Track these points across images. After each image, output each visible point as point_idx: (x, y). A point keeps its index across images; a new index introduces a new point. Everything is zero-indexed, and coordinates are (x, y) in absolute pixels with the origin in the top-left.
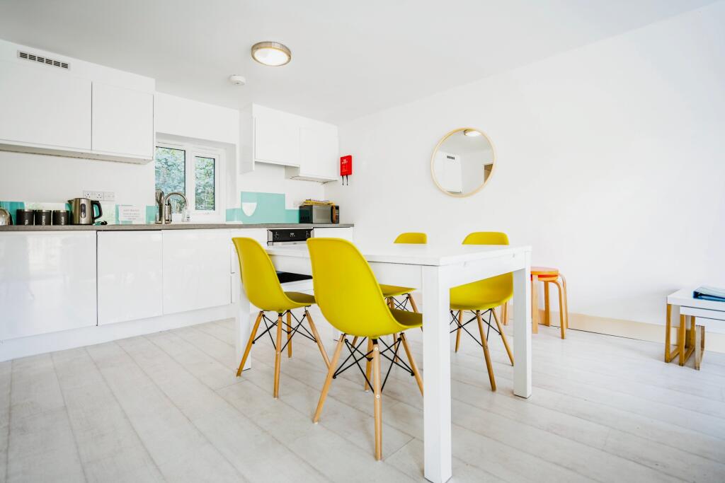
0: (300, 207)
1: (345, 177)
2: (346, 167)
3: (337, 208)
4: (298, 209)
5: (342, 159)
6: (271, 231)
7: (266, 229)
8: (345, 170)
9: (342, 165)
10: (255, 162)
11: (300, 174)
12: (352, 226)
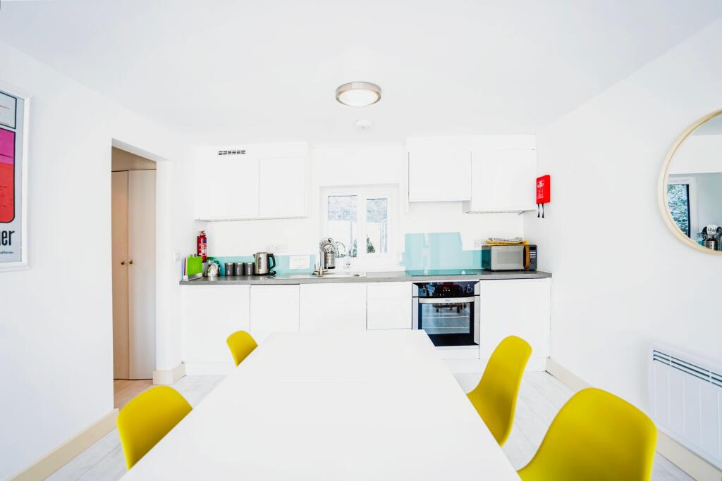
0: (483, 247)
1: (541, 205)
2: (544, 191)
3: (534, 248)
4: (480, 249)
5: (538, 180)
6: (416, 284)
7: (411, 283)
8: (541, 197)
9: (538, 189)
10: (410, 203)
11: (473, 209)
12: (550, 275)
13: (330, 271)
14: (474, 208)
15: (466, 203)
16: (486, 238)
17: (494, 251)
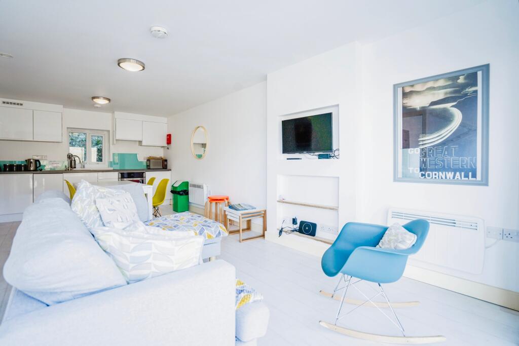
1: (168, 145)
2: (169, 139)
3: (166, 161)
5: (168, 135)
6: (120, 173)
7: (118, 172)
8: (168, 141)
9: (167, 139)
10: (116, 140)
11: (143, 145)
12: (170, 170)
13: (74, 169)
14: (144, 143)
15: (140, 142)
16: (148, 156)
17: (151, 161)
